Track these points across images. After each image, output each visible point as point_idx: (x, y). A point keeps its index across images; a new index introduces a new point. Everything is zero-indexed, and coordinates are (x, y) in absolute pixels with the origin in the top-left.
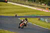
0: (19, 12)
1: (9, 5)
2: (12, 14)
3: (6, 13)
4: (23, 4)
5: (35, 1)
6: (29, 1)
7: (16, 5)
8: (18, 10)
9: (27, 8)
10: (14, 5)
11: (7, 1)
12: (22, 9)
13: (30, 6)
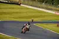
0: (34, 17)
1: (22, 9)
2: (26, 19)
3: (19, 18)
4: (39, 7)
5: (53, 4)
6: (47, 4)
7: (31, 8)
8: (33, 14)
9: (44, 11)
10: (28, 8)
11: (21, 4)
12: (38, 13)
13: (48, 9)
